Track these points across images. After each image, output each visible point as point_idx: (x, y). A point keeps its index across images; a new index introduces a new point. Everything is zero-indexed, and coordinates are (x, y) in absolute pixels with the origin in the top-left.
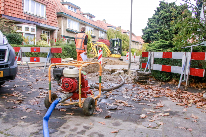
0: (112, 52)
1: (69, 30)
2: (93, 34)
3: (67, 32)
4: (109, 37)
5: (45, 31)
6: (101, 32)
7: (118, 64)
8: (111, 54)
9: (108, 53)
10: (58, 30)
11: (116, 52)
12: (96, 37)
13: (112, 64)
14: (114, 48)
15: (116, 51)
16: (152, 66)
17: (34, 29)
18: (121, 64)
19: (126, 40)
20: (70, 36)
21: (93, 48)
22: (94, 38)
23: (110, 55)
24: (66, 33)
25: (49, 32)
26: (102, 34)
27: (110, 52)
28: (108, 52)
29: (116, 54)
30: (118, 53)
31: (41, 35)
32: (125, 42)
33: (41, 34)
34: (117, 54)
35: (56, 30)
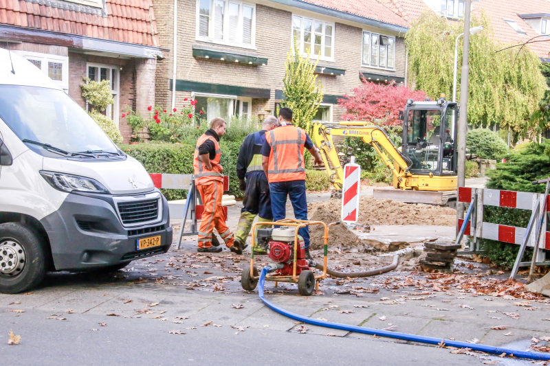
0: (414, 167)
1: (206, 52)
2: (328, 53)
5: (99, 67)
6: (375, 38)
8: (409, 174)
9: (396, 172)
10: (159, 59)
11: (434, 165)
12: (343, 71)
13: (405, 220)
14: (425, 145)
16: (479, 228)
17: (59, 66)
19: (519, 82)
20: (208, 81)
21: (325, 148)
22: (334, 77)
23: (404, 180)
24: (192, 66)
26: (383, 48)
27: (405, 166)
28: (392, 166)
29: (435, 173)
30: (440, 168)
31: (82, 89)
33: (84, 85)
34: (439, 172)
35: (150, 61)
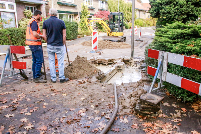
0: (112, 30)
1: (61, 3)
2: (91, 4)
3: (58, 5)
4: (110, 7)
5: (30, 7)
6: (101, 2)
7: (119, 47)
8: (111, 32)
9: (108, 31)
10: (46, 4)
11: (117, 29)
12: (95, 8)
13: (111, 47)
14: (115, 24)
15: (117, 27)
16: (165, 75)
17: (13, 5)
18: (123, 47)
19: (130, 10)
20: (62, 10)
21: (89, 26)
22: (93, 10)
23: (110, 34)
24: (57, 7)
25: (35, 8)
26: (103, 4)
27: (110, 30)
28: (107, 30)
29: (118, 32)
30: (119, 30)
31: (24, 13)
32: (129, 12)
33: (24, 11)
34: (119, 31)
35: (43, 5)
